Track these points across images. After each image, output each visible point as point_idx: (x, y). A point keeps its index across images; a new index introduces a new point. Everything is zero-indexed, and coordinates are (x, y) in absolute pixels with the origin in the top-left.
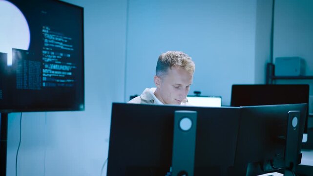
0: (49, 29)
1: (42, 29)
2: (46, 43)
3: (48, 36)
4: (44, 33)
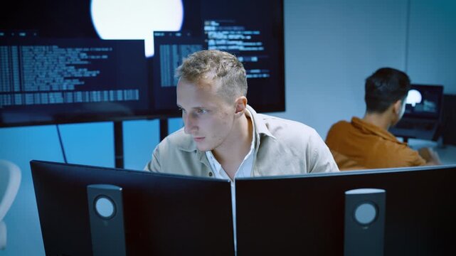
0: (217, 24)
1: (204, 26)
2: (212, 46)
3: (215, 35)
4: (208, 31)
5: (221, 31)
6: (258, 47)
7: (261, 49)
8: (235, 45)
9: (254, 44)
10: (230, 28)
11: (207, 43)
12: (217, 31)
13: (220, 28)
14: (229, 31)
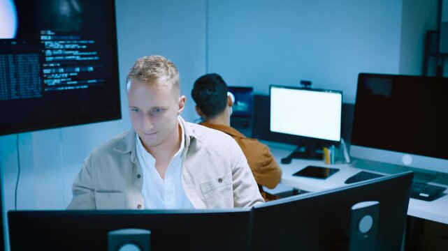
5: (58, 41)
6: (93, 56)
7: (96, 58)
8: (72, 55)
9: (90, 54)
10: (66, 37)
11: (44, 53)
12: (53, 40)
13: (57, 38)
14: (65, 40)
